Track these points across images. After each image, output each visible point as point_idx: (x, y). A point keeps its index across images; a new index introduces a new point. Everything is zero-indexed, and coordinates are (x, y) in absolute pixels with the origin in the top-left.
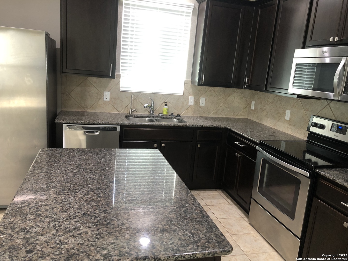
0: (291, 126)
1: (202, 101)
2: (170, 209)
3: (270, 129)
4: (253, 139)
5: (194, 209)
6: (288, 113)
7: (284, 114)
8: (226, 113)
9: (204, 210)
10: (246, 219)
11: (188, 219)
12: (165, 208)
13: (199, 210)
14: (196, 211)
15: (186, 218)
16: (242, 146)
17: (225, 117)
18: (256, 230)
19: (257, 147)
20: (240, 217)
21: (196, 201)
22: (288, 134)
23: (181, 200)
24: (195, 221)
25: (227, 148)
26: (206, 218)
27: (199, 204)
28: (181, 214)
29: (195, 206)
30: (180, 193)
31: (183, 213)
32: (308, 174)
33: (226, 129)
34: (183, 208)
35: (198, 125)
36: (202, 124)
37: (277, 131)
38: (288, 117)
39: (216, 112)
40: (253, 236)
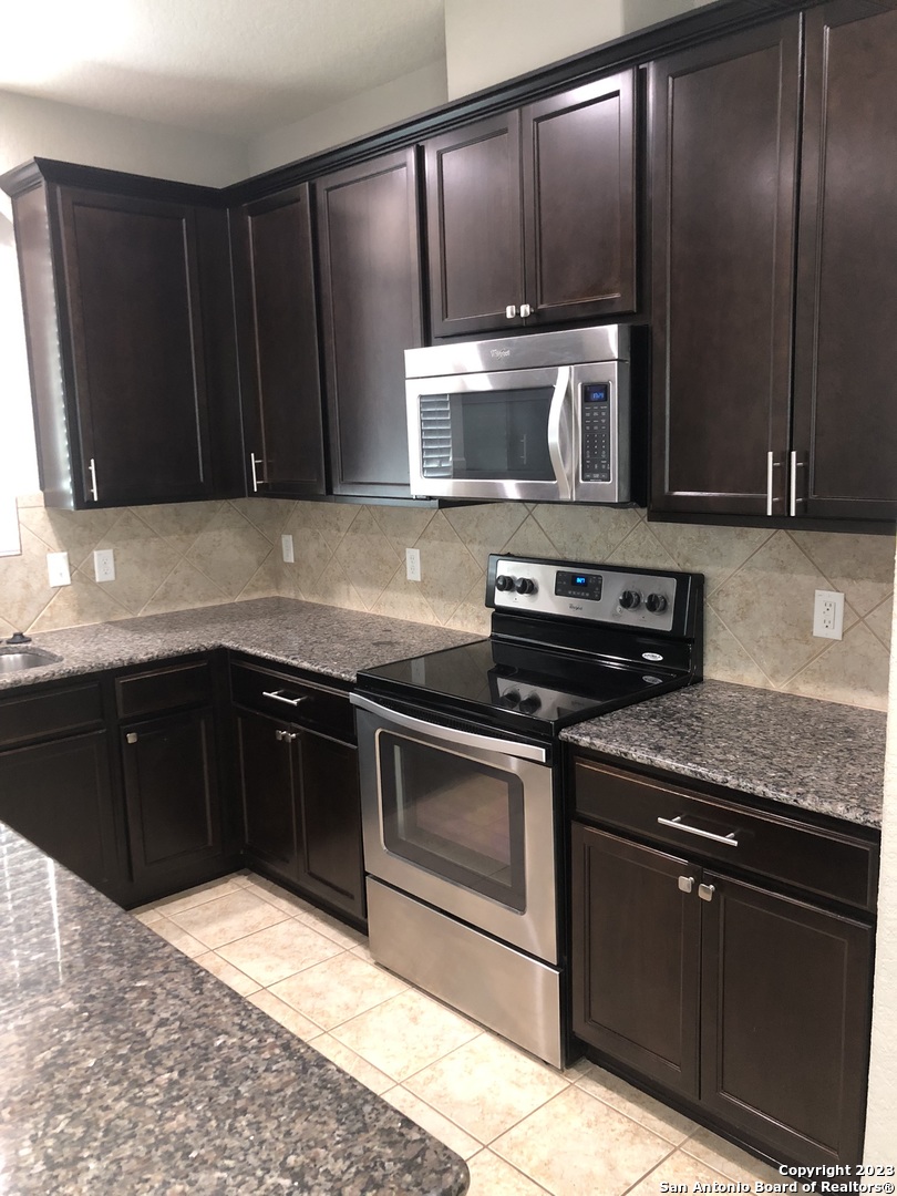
0: (430, 600)
1: (103, 564)
2: (157, 1091)
3: (366, 622)
4: (330, 671)
5: (253, 1048)
6: (413, 557)
7: (400, 565)
8: (199, 593)
9: (293, 1036)
10: (359, 950)
11: (250, 1109)
12: (131, 1095)
13: (277, 1046)
14: (267, 1055)
15: (240, 1104)
16: (294, 702)
17: (198, 605)
18: (405, 980)
19: (355, 698)
20: (338, 950)
21: (245, 1008)
22: (425, 628)
23: (184, 1025)
24: (282, 1103)
25: (239, 719)
26: (316, 1070)
27: (264, 1017)
28: (210, 1099)
29: (255, 1033)
30: (168, 993)
31: (217, 1087)
32: (540, 754)
33: (221, 652)
34: (207, 1060)
35: (111, 660)
36: (127, 653)
37: (392, 621)
38: (414, 569)
39: (165, 596)
40: (402, 1006)
